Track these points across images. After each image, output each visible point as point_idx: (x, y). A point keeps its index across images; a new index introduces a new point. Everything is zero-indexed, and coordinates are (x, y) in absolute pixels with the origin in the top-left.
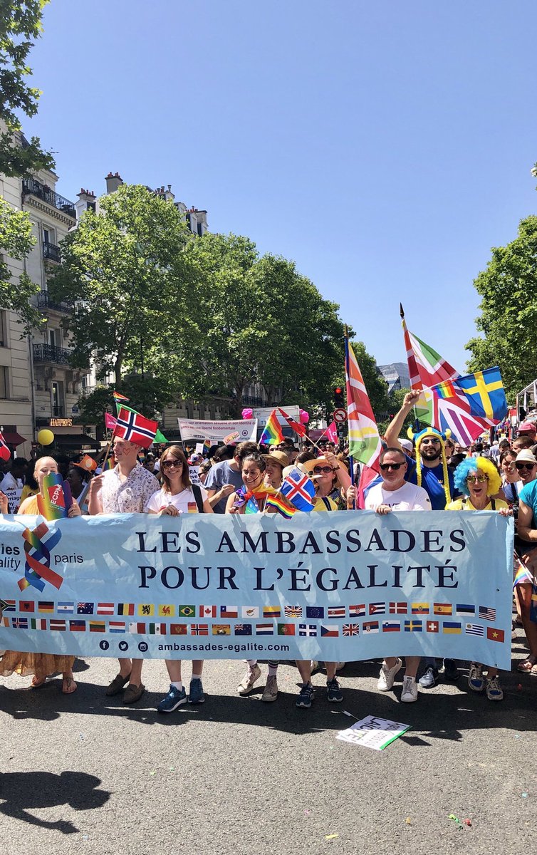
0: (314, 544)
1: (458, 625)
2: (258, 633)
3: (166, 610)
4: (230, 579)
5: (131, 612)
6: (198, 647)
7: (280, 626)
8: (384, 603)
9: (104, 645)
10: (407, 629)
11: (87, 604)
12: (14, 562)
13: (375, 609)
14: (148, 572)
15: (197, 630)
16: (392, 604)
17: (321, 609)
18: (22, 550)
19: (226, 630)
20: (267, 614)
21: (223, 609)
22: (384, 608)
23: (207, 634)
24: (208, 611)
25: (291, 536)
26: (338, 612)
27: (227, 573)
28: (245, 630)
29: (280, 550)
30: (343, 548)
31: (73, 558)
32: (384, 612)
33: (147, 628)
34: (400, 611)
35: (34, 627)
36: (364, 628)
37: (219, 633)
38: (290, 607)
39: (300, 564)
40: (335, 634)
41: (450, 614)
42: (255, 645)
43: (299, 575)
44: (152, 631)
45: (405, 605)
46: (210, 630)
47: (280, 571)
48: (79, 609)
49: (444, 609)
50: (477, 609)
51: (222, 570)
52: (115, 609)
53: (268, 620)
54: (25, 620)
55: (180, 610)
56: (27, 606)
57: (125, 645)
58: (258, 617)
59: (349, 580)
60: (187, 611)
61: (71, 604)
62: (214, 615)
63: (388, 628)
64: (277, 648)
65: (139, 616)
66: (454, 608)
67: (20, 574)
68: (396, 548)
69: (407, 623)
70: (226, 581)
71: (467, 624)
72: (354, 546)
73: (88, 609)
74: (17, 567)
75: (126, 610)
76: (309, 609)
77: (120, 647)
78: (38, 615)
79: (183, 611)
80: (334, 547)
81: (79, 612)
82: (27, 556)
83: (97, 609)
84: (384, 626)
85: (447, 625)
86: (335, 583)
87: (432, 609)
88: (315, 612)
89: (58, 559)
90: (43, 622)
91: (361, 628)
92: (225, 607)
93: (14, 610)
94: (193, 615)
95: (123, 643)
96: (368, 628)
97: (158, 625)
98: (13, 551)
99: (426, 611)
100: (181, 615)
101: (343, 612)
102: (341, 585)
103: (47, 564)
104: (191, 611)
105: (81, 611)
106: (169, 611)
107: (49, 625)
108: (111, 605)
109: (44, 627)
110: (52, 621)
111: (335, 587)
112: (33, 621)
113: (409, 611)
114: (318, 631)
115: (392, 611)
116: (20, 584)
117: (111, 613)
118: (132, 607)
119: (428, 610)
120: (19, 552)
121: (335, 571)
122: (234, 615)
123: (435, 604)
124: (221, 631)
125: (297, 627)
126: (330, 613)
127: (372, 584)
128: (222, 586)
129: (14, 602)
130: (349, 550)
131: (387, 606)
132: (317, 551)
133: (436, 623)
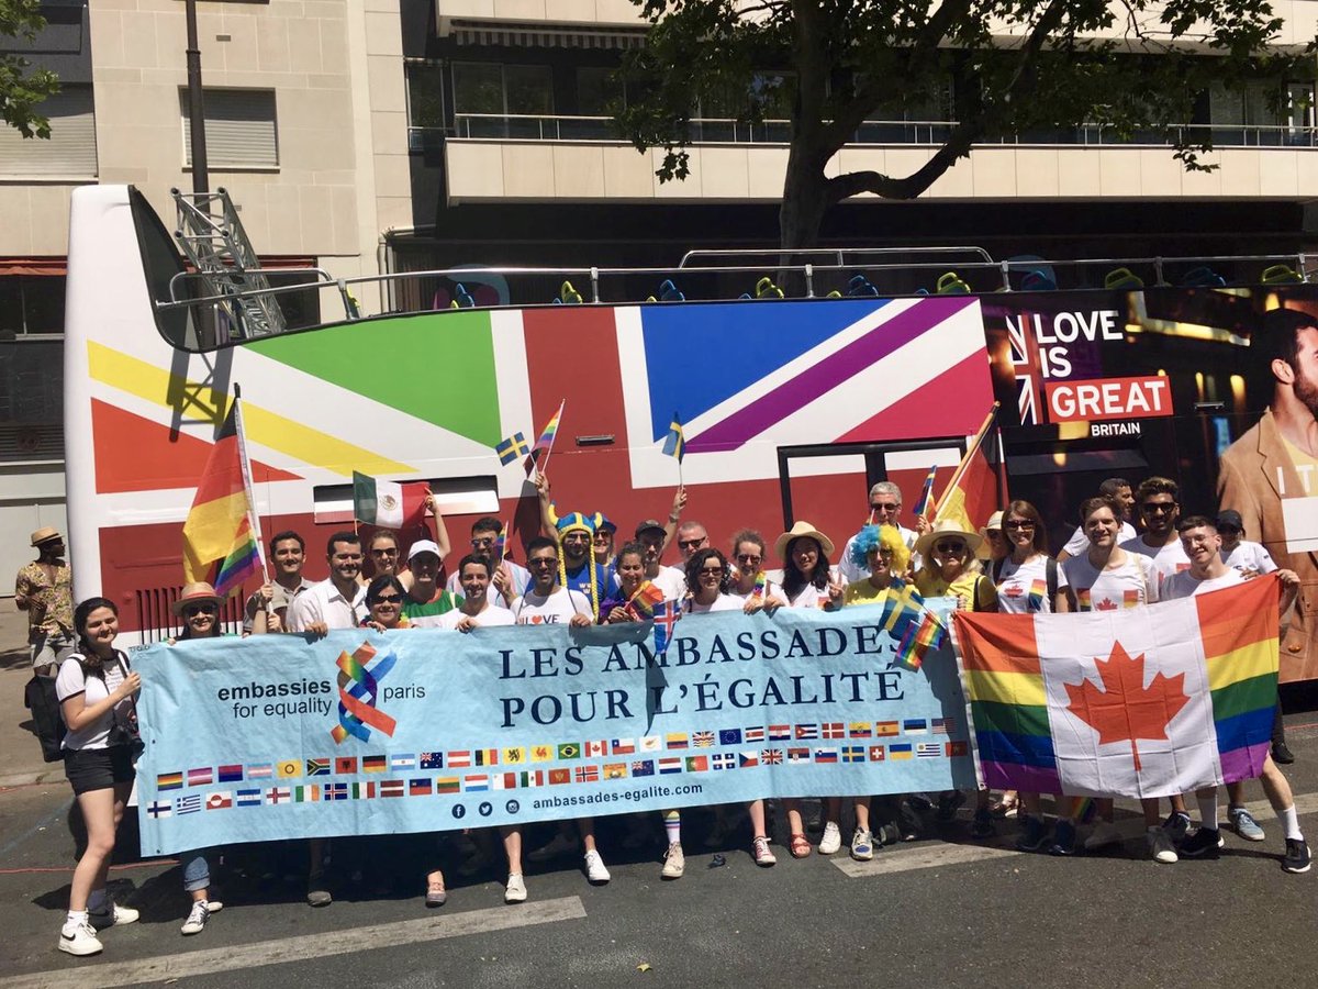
0: (723, 650)
1: (907, 748)
2: (663, 772)
3: (541, 753)
4: (621, 705)
5: (494, 759)
6: (586, 799)
7: (690, 760)
8: (815, 725)
9: (459, 810)
10: (846, 759)
11: (433, 755)
12: (322, 704)
13: (804, 732)
14: (514, 706)
15: (584, 774)
16: (825, 727)
17: (738, 732)
18: (334, 685)
19: (622, 770)
20: (672, 745)
21: (616, 744)
22: (815, 731)
23: (596, 778)
24: (596, 749)
25: (694, 642)
26: (756, 733)
27: (617, 698)
28: (646, 769)
29: (682, 662)
30: (758, 654)
31: (410, 692)
32: (816, 737)
33: (518, 780)
34: (836, 735)
35: (356, 794)
36: (790, 756)
37: (612, 777)
38: (699, 734)
39: (708, 676)
40: (754, 762)
41: (897, 734)
42: (660, 789)
43: (708, 690)
44: (525, 783)
45: (841, 726)
46: (602, 774)
47: (683, 688)
48: (423, 763)
49: (889, 729)
50: (929, 723)
51: (610, 694)
52: (472, 758)
53: (674, 753)
54: (343, 786)
55: (559, 750)
56: (347, 765)
57: (488, 807)
58: (660, 749)
59: (767, 694)
60: (569, 751)
61: (411, 756)
62: (605, 753)
63: (821, 757)
64: (687, 790)
65: (506, 764)
66: (901, 726)
67: (332, 721)
68: (824, 652)
69: (845, 750)
70: (617, 708)
71: (918, 745)
72: (770, 652)
73: (435, 761)
74: (327, 710)
75: (486, 758)
76: (722, 733)
77: (481, 811)
78: (364, 776)
79: (563, 752)
80: (747, 653)
81: (422, 767)
82: (342, 692)
83: (446, 760)
84: (817, 755)
85: (894, 748)
86: (751, 696)
87: (875, 730)
88: (731, 737)
89: (389, 693)
90: (371, 787)
91: (785, 755)
92: (618, 741)
93: (328, 772)
94: (577, 755)
95: (485, 804)
96: (796, 756)
97: (532, 774)
98: (320, 688)
99: (868, 733)
100: (561, 757)
101: (761, 734)
102: (758, 699)
103: (372, 703)
104: (574, 751)
105: (426, 765)
106: (545, 754)
107: (378, 790)
108: (467, 754)
109: (371, 793)
110: (384, 784)
111: (751, 703)
112: (356, 787)
113: (847, 734)
114: (736, 760)
115: (826, 736)
116: (335, 735)
117: (468, 764)
118: (494, 754)
119: (869, 732)
120: (329, 689)
121: (750, 682)
122: (631, 749)
123: (878, 724)
124: (615, 773)
125: (710, 758)
126: (748, 735)
127: (798, 700)
128: (612, 715)
129: (327, 761)
130: (764, 656)
131: (819, 728)
132: (727, 658)
133: (881, 748)
